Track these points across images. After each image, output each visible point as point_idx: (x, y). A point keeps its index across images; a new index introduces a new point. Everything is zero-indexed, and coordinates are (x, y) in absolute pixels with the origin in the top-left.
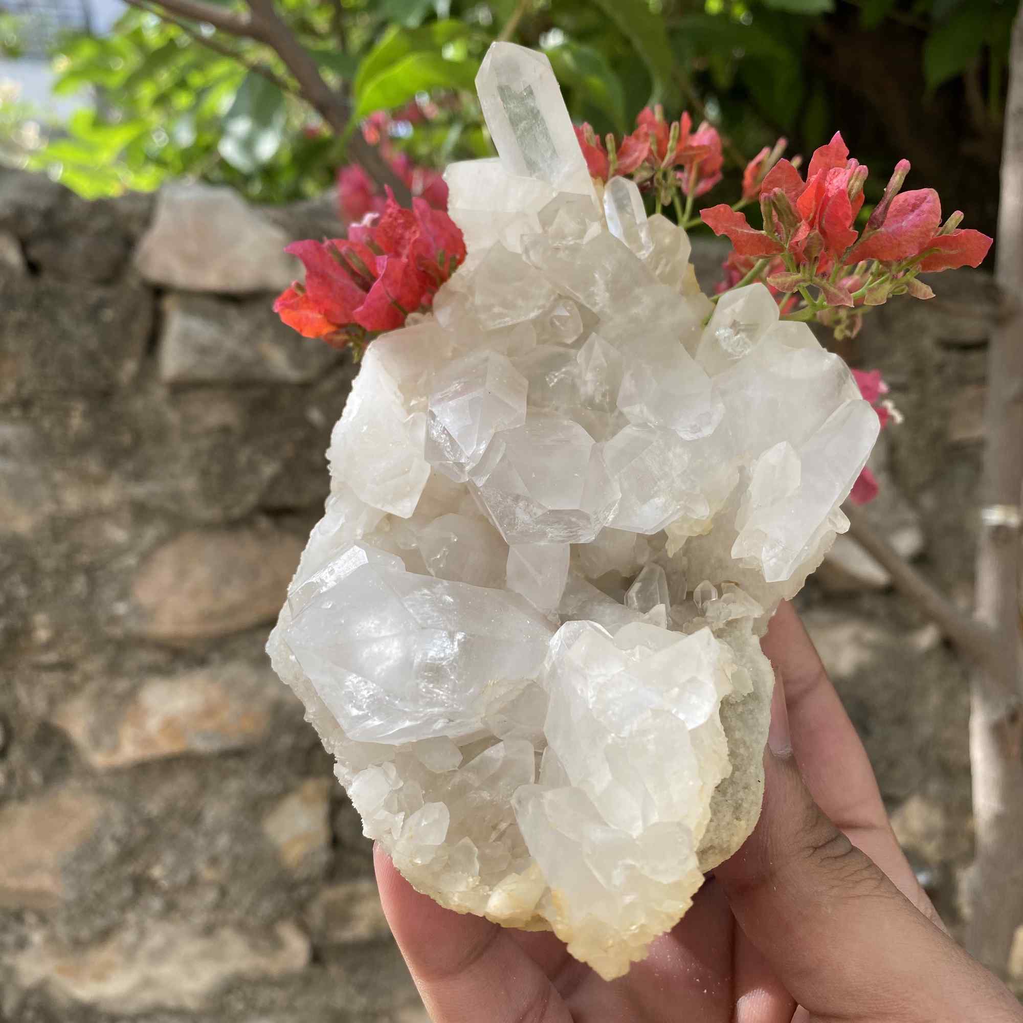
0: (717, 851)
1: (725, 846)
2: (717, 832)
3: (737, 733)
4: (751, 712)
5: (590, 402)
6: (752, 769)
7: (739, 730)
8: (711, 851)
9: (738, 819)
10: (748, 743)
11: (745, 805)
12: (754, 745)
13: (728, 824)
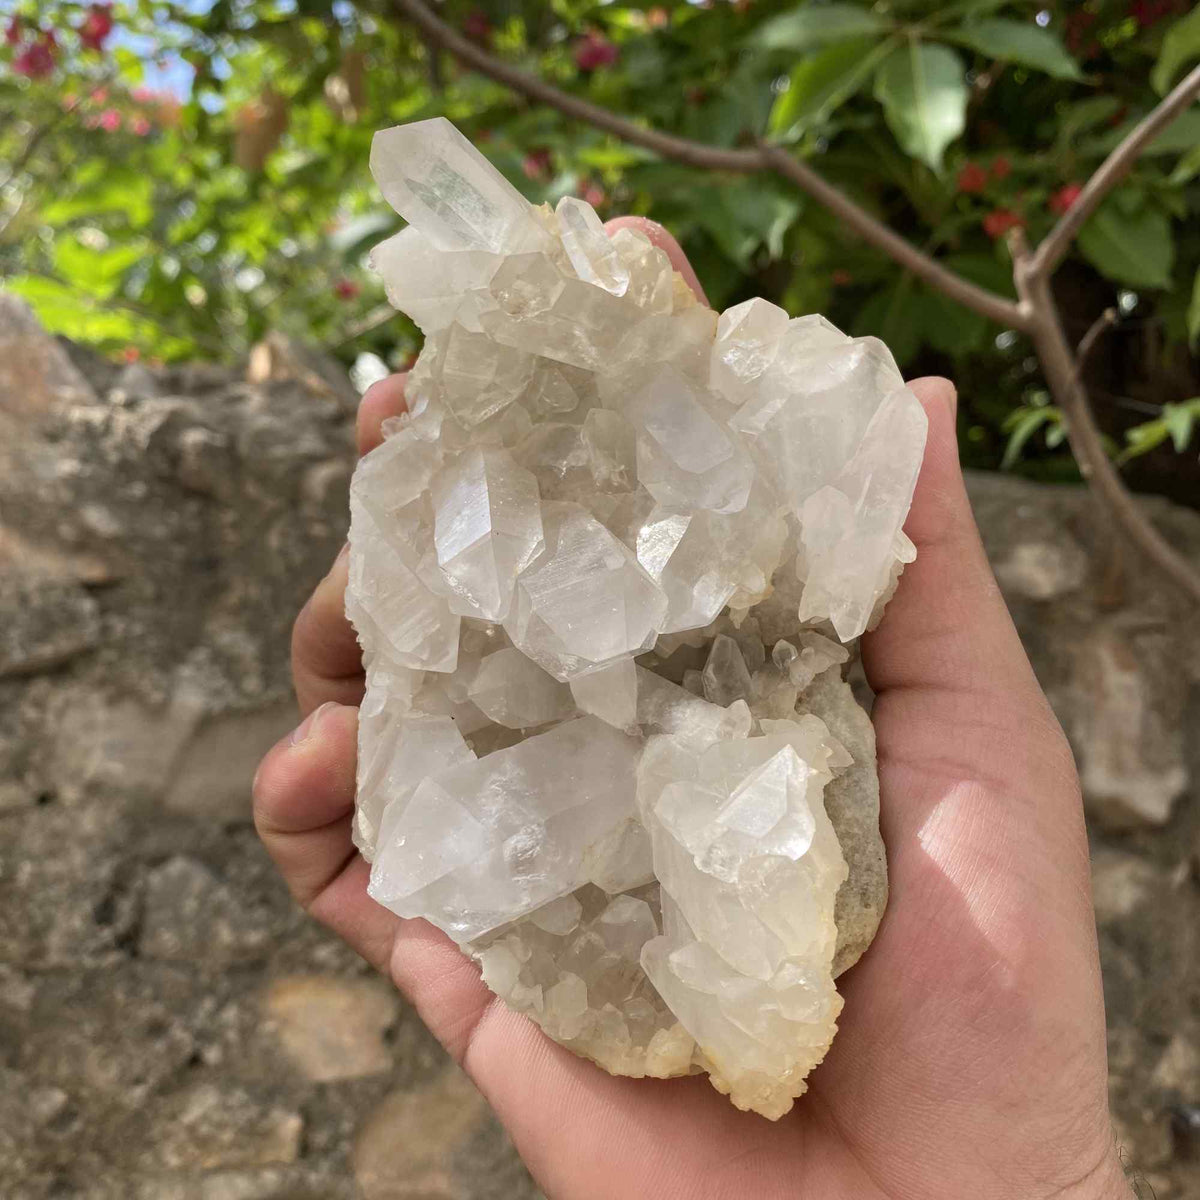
0: (853, 949)
1: (860, 941)
2: (849, 929)
3: (847, 811)
4: (857, 782)
5: (608, 485)
6: (870, 848)
7: (849, 808)
8: (847, 951)
9: (867, 906)
10: (861, 821)
11: (872, 889)
12: (868, 821)
13: (858, 915)
